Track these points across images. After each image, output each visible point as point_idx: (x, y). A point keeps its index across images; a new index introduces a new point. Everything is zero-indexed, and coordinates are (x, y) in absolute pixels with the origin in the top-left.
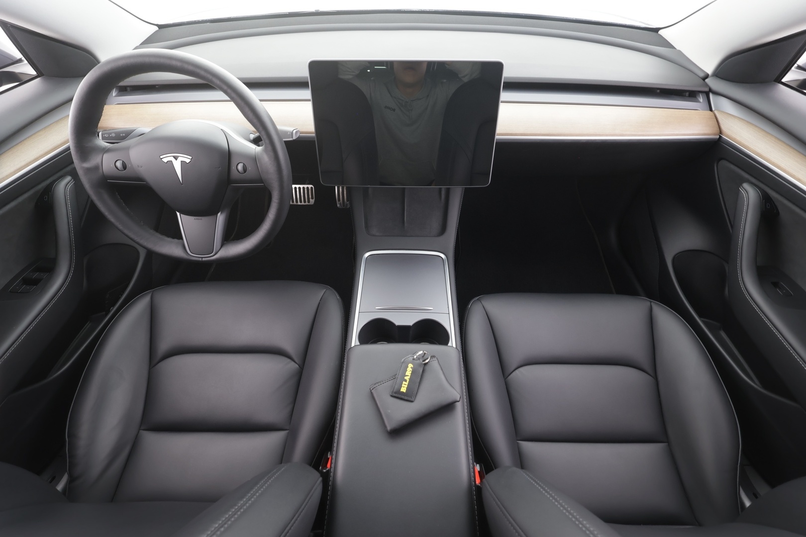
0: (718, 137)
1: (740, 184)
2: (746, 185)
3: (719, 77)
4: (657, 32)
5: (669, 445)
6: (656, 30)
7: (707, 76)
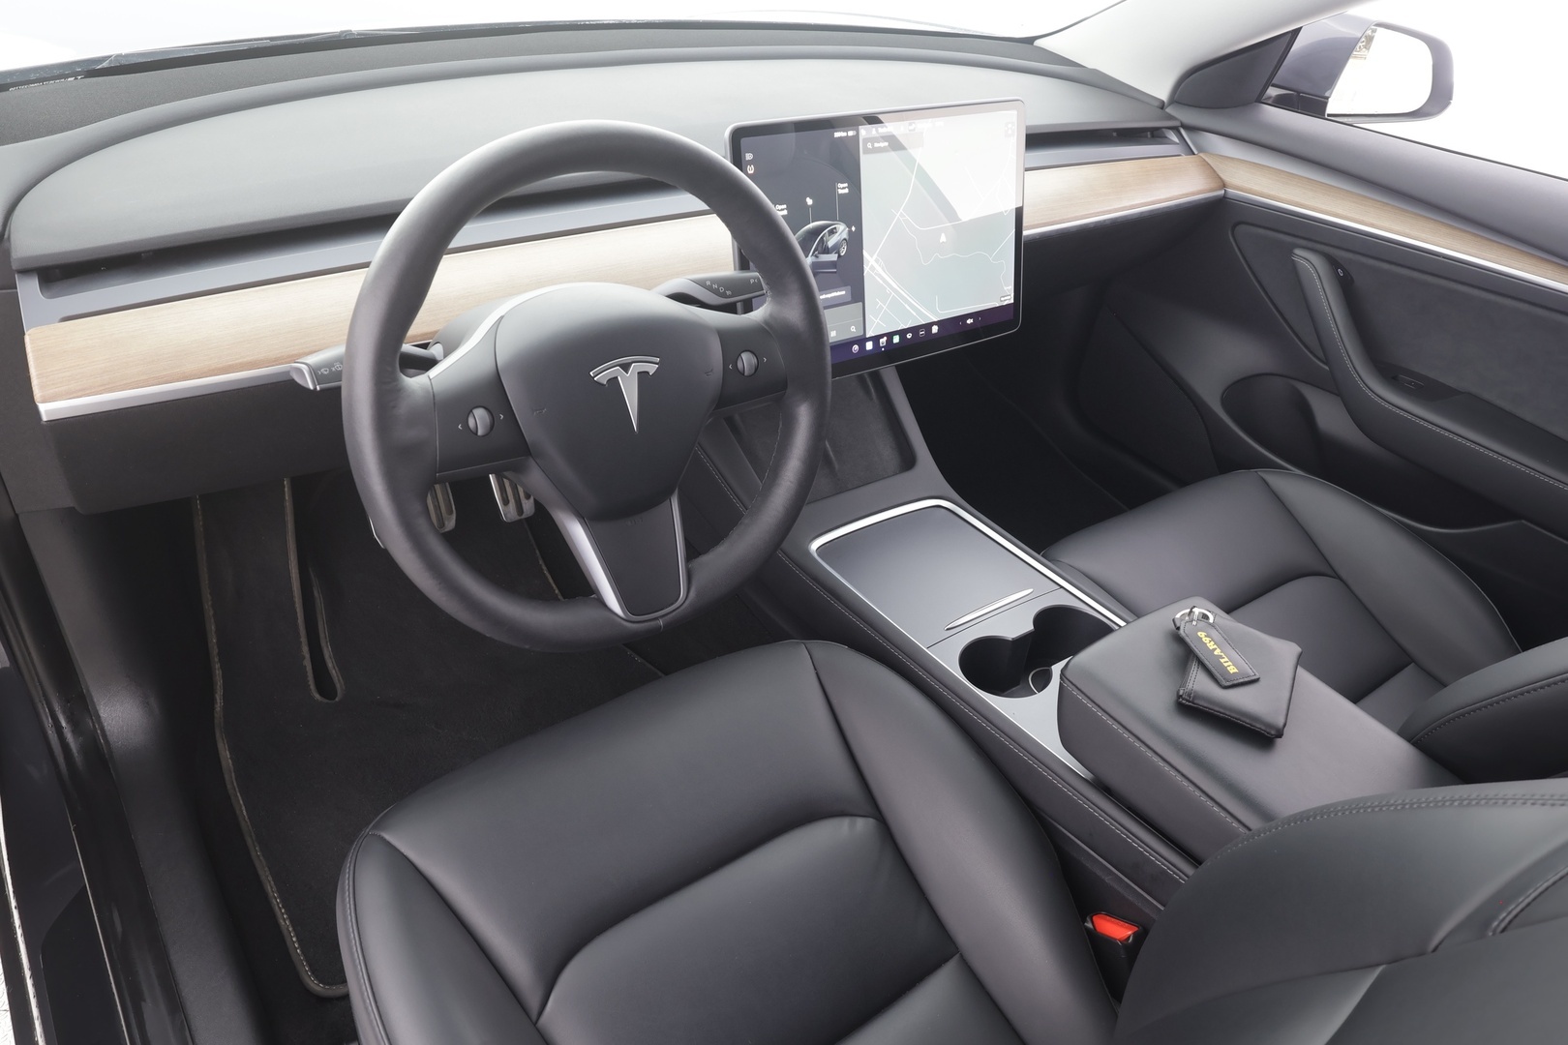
0: (1223, 192)
1: (1291, 253)
2: (1298, 251)
3: (1184, 104)
4: (1032, 44)
5: (1418, 665)
6: (1030, 41)
7: (1162, 106)
